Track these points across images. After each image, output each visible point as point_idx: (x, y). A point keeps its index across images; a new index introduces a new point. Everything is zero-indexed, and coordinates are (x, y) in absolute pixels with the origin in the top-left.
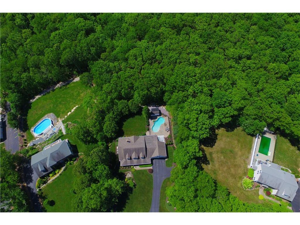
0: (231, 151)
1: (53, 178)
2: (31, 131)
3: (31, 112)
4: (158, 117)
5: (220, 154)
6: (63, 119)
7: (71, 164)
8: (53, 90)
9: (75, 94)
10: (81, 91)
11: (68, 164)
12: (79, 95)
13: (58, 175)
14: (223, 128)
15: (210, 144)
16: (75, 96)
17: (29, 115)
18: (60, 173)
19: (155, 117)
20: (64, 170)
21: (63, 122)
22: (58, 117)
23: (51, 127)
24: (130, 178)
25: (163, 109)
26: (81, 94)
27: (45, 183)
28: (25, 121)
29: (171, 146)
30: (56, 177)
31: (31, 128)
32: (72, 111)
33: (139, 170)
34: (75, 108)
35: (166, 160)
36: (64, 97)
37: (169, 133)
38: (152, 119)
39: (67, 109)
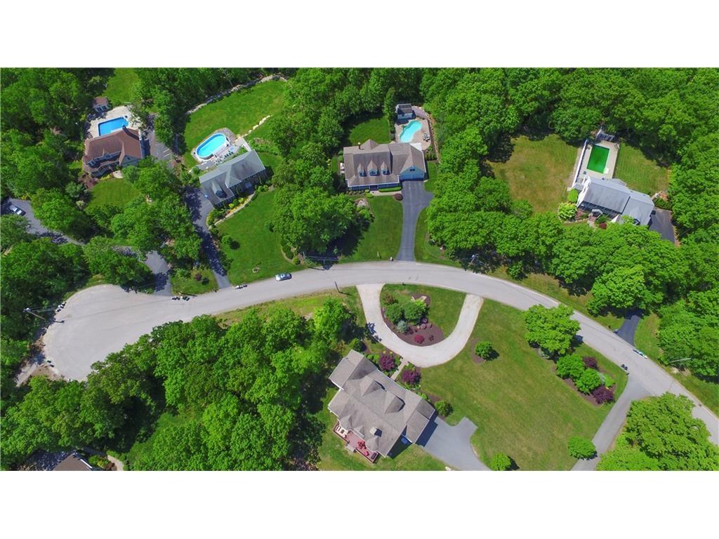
0: (538, 168)
1: (235, 210)
2: (192, 154)
3: (189, 127)
4: (410, 121)
5: (519, 172)
6: (246, 135)
7: (263, 190)
8: (228, 95)
9: (264, 100)
10: (274, 96)
11: (259, 190)
12: (270, 101)
13: (242, 206)
14: (524, 136)
15: (501, 158)
16: (265, 103)
17: (187, 131)
18: (246, 203)
19: (406, 121)
20: (253, 199)
21: (246, 139)
22: (236, 133)
23: (226, 146)
24: (363, 208)
25: (418, 110)
26: (274, 100)
27: (221, 217)
28: (181, 140)
29: (433, 162)
30: (239, 208)
31: (191, 149)
32: (261, 123)
33: (378, 197)
34: (265, 119)
35: (425, 181)
36: (245, 105)
37: (429, 144)
38: (399, 123)
39: (250, 123)
